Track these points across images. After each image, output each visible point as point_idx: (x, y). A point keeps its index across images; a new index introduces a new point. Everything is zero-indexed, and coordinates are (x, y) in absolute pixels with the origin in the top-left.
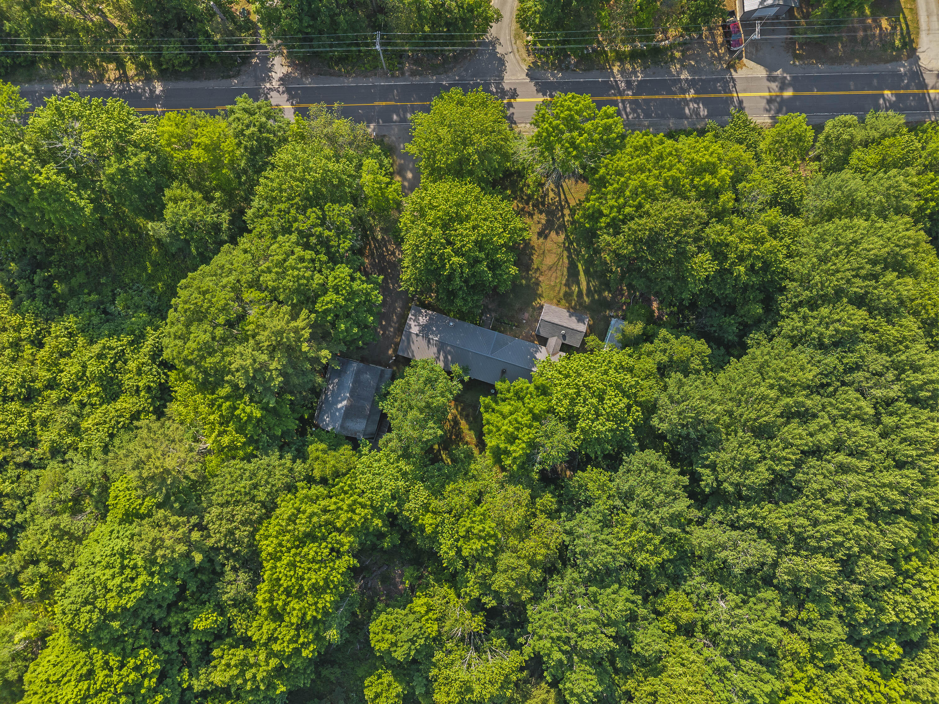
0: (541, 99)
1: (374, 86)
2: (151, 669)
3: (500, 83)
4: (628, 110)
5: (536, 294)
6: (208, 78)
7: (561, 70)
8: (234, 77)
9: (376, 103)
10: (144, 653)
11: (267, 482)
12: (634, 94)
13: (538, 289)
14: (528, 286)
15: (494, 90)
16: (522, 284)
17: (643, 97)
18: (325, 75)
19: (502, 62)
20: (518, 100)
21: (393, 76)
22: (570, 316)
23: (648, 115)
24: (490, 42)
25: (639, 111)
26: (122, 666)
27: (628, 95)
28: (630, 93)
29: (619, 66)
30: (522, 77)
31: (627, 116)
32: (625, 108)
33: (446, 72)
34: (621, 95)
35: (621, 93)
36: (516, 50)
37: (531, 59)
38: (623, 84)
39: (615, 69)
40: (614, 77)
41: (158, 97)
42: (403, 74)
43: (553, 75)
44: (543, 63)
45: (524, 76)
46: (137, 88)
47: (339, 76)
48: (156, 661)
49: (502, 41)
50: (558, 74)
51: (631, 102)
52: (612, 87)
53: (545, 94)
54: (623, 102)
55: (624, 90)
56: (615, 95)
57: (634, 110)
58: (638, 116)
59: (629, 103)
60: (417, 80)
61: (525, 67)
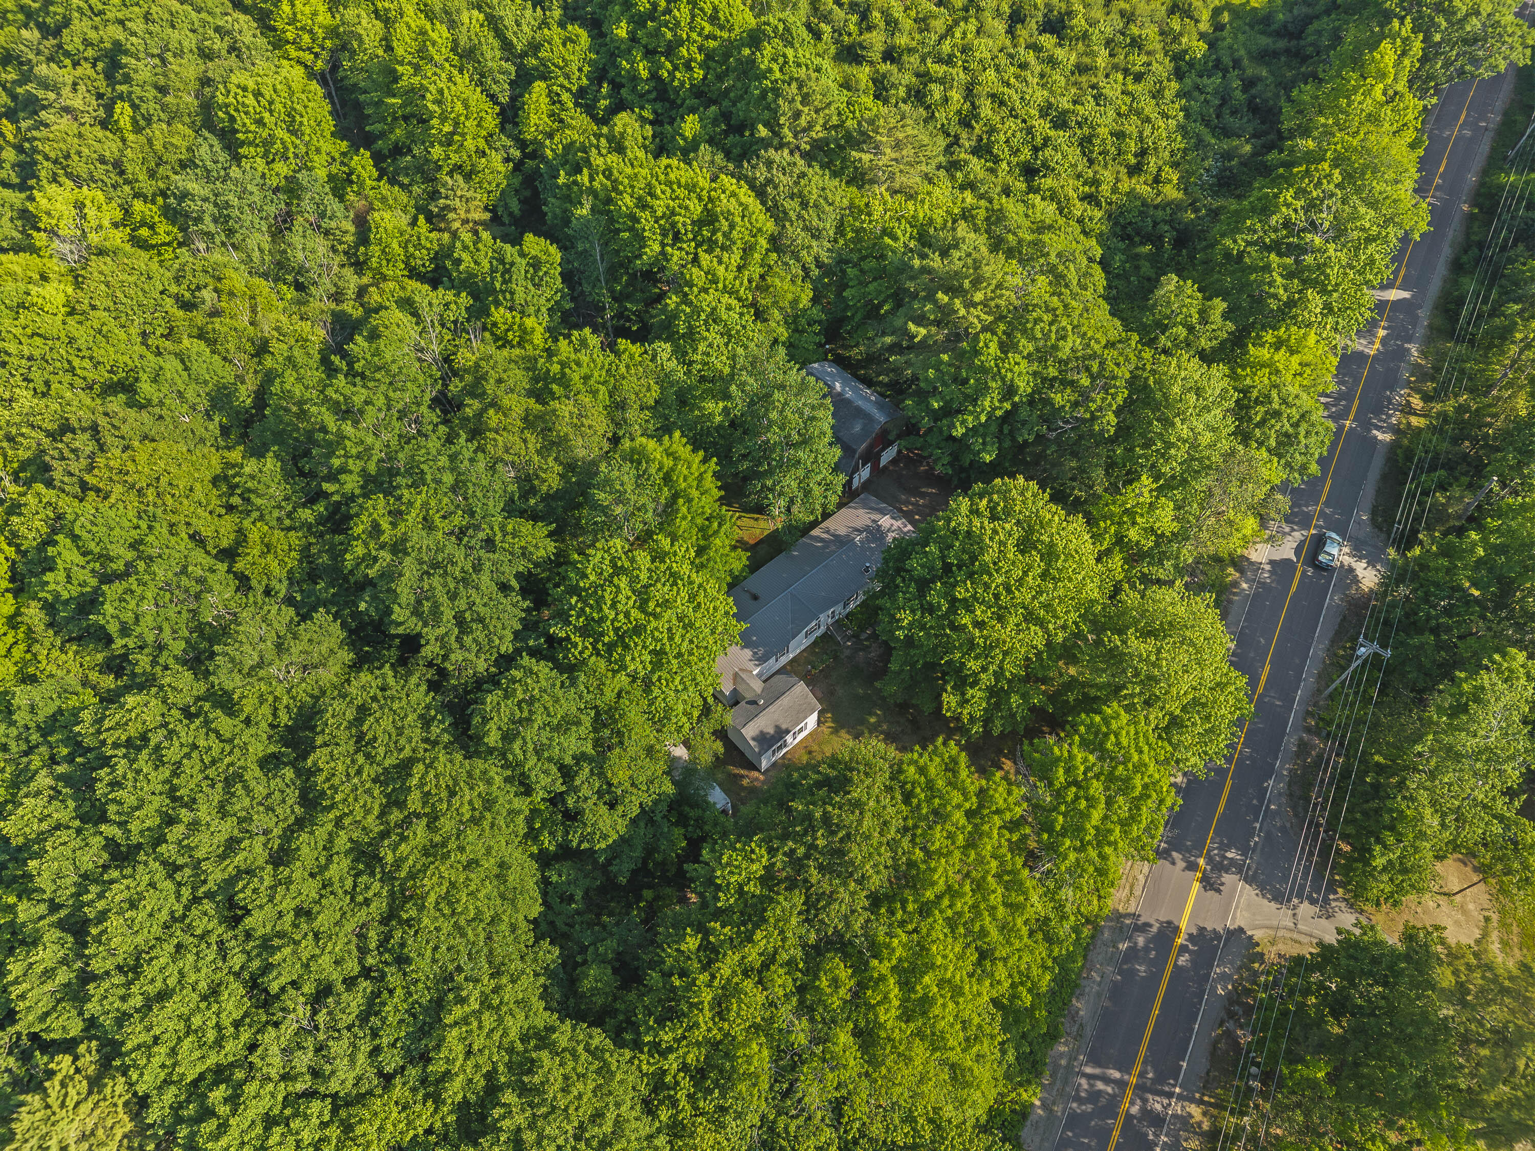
0: (1183, 925)
1: (1299, 679)
2: (678, 75)
3: (1240, 872)
4: (1100, 1085)
5: (842, 727)
6: (1379, 492)
7: (1233, 999)
8: (1373, 520)
9: (1267, 668)
10: (699, 74)
11: (799, 217)
12: (1129, 1117)
13: (848, 732)
14: (863, 722)
15: (1229, 855)
16: (871, 714)
17: (1116, 1134)
18: (1341, 625)
19: (1278, 898)
20: (1196, 886)
21: (1308, 713)
22: (777, 727)
23: (1074, 1120)
24: (1326, 901)
25: (1089, 1108)
26: (700, 49)
27: (1132, 1103)
28: (1135, 1110)
29: (1199, 1124)
30: (1238, 918)
31: (1089, 1077)
32: (1107, 1080)
33: (1291, 795)
34: (1137, 1087)
35: (1141, 1089)
36: (1295, 936)
37: (1271, 955)
38: (1158, 1107)
39: (1195, 1111)
40: (1180, 1097)
41: (1370, 431)
42: (1308, 730)
43: (1224, 977)
44: (1256, 974)
45: (1241, 922)
46: (1389, 416)
47: (1333, 642)
48: (682, 84)
49: (1323, 921)
50: (1225, 988)
51: (1113, 1102)
52: (1161, 1078)
53: (1191, 937)
54: (1122, 1084)
55: (1145, 1101)
56: (1142, 1075)
57: (1094, 1096)
58: (1078, 1099)
59: (1114, 1096)
60: (1290, 742)
61: (1258, 935)
